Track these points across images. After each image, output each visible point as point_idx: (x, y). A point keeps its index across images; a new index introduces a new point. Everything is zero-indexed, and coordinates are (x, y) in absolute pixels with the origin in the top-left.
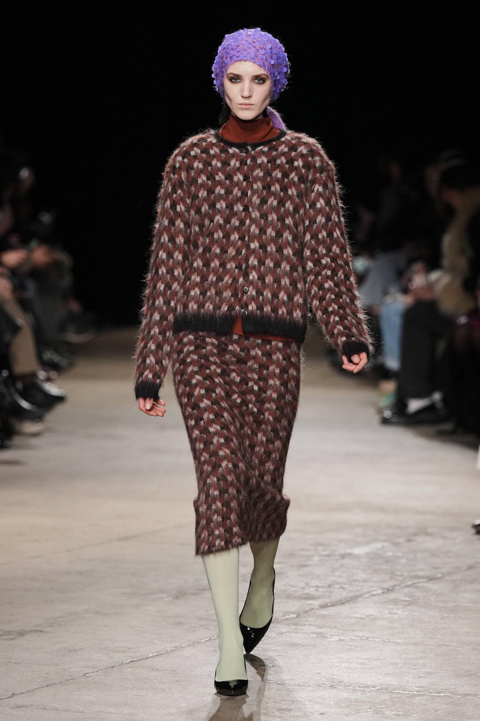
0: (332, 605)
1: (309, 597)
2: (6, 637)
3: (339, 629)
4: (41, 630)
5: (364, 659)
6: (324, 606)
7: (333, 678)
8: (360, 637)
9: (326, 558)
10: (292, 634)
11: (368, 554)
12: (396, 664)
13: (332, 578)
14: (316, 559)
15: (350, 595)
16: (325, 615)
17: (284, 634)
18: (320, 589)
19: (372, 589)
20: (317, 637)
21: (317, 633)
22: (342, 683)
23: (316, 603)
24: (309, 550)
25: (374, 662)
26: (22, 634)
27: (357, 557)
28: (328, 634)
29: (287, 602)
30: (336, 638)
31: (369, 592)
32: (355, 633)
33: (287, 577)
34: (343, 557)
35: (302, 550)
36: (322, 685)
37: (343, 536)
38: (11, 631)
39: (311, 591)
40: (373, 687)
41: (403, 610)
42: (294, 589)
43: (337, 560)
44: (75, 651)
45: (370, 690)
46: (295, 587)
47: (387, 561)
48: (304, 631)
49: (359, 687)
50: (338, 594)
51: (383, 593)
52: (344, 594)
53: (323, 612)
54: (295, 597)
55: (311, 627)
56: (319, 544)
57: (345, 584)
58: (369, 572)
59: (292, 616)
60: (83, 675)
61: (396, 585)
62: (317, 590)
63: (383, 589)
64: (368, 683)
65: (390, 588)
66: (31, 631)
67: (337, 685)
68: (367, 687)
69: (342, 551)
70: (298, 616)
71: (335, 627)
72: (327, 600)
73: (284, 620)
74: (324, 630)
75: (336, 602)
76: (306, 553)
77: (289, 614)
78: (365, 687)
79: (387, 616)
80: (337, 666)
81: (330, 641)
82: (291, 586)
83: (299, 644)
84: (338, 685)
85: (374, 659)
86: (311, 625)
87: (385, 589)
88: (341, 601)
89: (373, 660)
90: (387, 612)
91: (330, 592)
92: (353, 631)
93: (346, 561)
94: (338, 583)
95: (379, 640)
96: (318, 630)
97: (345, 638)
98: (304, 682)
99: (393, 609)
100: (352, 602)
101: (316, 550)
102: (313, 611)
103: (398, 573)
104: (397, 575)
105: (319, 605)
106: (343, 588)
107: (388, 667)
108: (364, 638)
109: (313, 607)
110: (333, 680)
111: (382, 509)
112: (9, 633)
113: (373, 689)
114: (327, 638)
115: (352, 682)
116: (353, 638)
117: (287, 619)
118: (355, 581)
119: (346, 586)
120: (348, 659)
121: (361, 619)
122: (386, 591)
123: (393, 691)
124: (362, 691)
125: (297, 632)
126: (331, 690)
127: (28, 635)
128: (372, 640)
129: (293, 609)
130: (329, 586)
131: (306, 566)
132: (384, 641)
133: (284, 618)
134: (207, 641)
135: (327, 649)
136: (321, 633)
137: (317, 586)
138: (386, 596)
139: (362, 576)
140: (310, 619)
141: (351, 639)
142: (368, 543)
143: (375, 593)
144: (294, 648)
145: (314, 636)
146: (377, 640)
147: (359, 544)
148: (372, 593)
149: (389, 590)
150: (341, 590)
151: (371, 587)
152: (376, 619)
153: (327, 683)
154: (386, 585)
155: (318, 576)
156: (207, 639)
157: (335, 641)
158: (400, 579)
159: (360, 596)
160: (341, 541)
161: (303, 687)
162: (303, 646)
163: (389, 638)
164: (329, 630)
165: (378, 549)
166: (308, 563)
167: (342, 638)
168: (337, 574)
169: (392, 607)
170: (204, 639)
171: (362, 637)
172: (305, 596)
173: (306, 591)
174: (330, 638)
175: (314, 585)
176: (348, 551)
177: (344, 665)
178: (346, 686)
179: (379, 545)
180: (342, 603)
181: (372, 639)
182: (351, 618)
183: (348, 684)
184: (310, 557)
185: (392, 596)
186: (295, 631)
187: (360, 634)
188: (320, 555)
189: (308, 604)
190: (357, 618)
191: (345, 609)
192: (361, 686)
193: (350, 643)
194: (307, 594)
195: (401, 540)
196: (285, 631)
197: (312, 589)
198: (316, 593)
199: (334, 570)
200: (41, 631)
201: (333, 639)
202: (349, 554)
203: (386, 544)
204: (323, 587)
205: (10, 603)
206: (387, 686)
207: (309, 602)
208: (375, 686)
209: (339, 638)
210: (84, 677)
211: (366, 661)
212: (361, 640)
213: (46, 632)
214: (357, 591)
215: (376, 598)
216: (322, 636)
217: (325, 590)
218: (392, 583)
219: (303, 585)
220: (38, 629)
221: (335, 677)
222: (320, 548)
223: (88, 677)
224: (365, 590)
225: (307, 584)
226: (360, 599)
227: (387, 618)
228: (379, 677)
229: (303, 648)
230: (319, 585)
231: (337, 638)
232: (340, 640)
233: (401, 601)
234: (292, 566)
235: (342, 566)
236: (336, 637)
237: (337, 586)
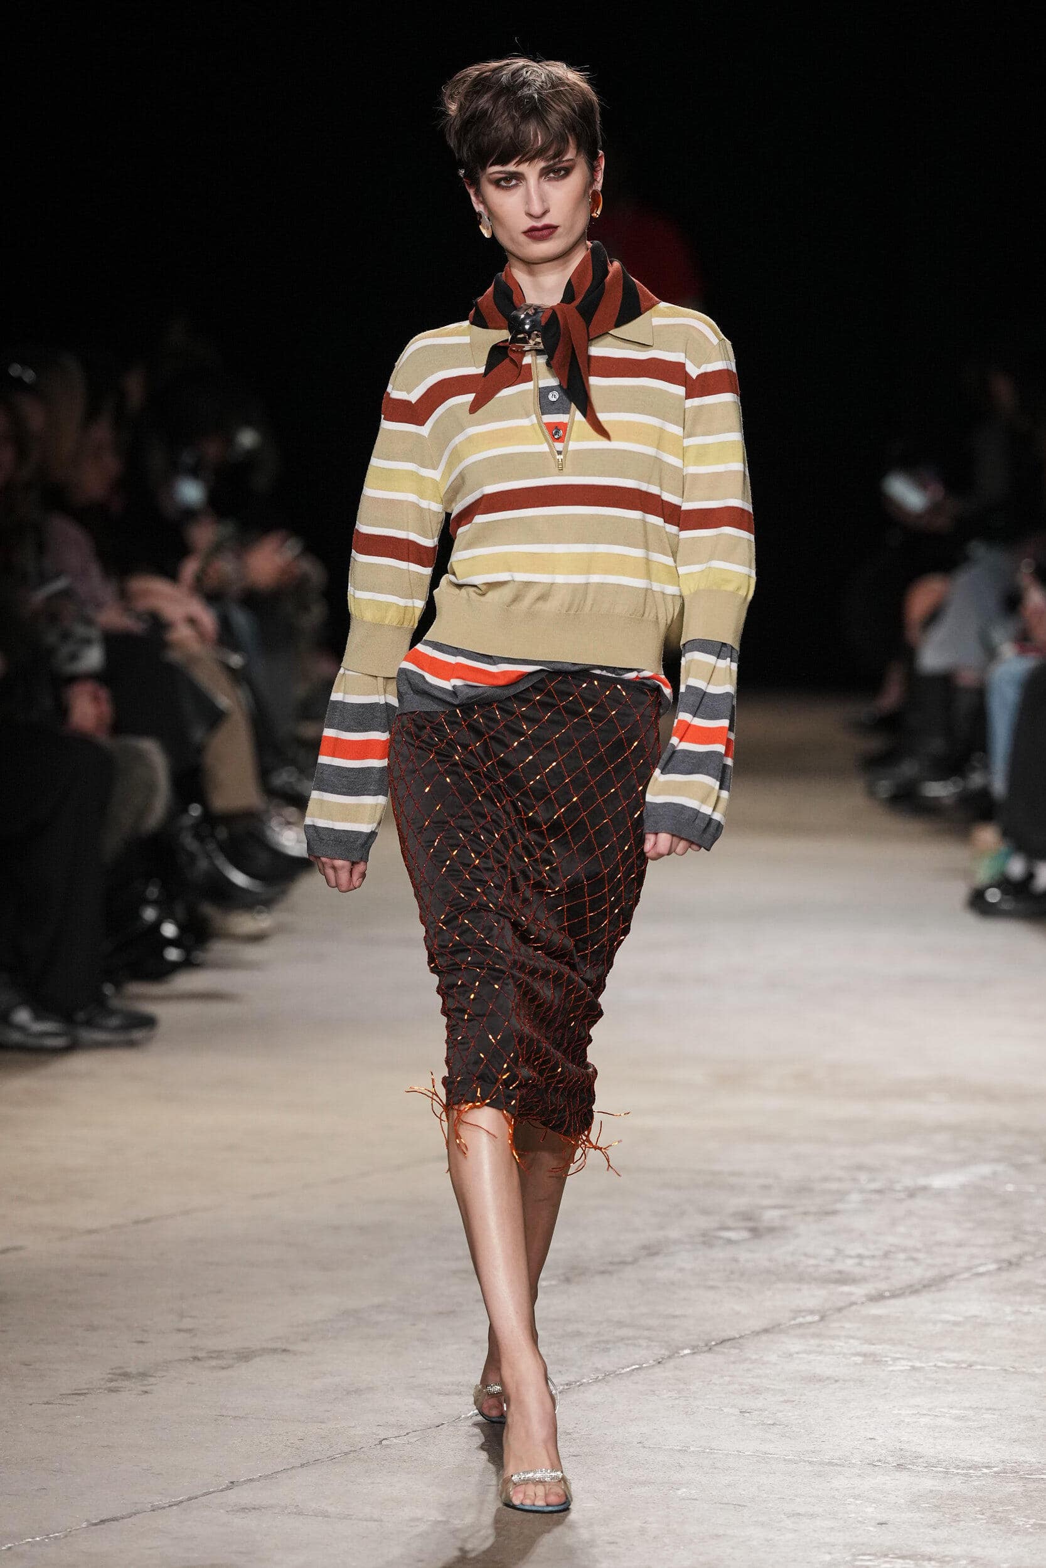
0: (894, 1296)
1: (844, 1279)
2: (214, 1363)
3: (909, 1345)
4: (284, 1347)
5: (965, 1408)
6: (878, 1298)
7: (902, 1450)
8: (954, 1362)
9: (876, 1197)
10: (812, 1357)
11: (963, 1187)
12: (1032, 1418)
13: (891, 1240)
14: (855, 1197)
15: (930, 1274)
16: (880, 1317)
17: (795, 1356)
18: (867, 1263)
19: (977, 1262)
20: (864, 1363)
21: (865, 1355)
22: (921, 1460)
23: (859, 1291)
24: (840, 1180)
25: (985, 1416)
26: (245, 1356)
27: (940, 1194)
28: (886, 1357)
29: (799, 1290)
30: (903, 1365)
31: (969, 1269)
32: (945, 1353)
33: (797, 1236)
34: (912, 1193)
35: (825, 1179)
36: (879, 1464)
37: (910, 1150)
38: (222, 1351)
39: (848, 1265)
40: (987, 1467)
41: (1043, 1306)
42: (812, 1262)
43: (900, 1201)
44: (358, 1391)
45: (979, 1473)
46: (814, 1257)
47: (1005, 1202)
48: (837, 1349)
49: (957, 1467)
50: (908, 1272)
51: (999, 1269)
52: (918, 1273)
53: (876, 1310)
54: (815, 1279)
55: (851, 1341)
56: (860, 1167)
57: (918, 1250)
58: (969, 1225)
59: (809, 1318)
60: (377, 1442)
61: (1026, 1254)
62: (860, 1264)
63: (997, 1261)
64: (976, 1459)
65: (1014, 1260)
66: (264, 1351)
67: (910, 1464)
68: (975, 1467)
69: (908, 1182)
70: (822, 1319)
71: (901, 1342)
72: (883, 1286)
73: (793, 1327)
74: (877, 1348)
75: (901, 1289)
76: (834, 1186)
77: (803, 1314)
78: (970, 1468)
79: (1009, 1318)
80: (908, 1424)
81: (892, 1371)
82: (806, 1255)
83: (828, 1378)
84: (913, 1464)
85: (988, 1409)
86: (853, 1337)
87: (1004, 1261)
88: (911, 1286)
89: (983, 1411)
90: (1008, 1309)
91: (889, 1269)
92: (940, 1349)
93: (919, 1203)
94: (904, 1250)
95: (998, 1368)
96: (866, 1348)
97: (923, 1365)
98: (841, 1457)
99: (1021, 1304)
100: (933, 1289)
101: (854, 1180)
102: (854, 1308)
103: (1029, 1228)
104: (1026, 1233)
105: (866, 1296)
106: (914, 1259)
107: (1017, 1426)
108: (964, 1365)
109: (853, 1299)
110: (902, 1453)
111: (990, 1095)
112: (218, 1354)
113: (985, 1471)
114: (884, 1365)
115: (942, 1457)
116: (940, 1364)
117: (801, 1325)
118: (940, 1244)
119: (921, 1256)
120: (930, 1409)
121: (956, 1324)
122: (1004, 1265)
123: (1029, 1477)
124: (965, 1475)
125: (821, 1353)
126: (897, 1474)
127: (258, 1359)
128: (980, 1370)
129: (811, 1303)
130: (886, 1255)
131: (834, 1213)
132: (1005, 1370)
133: (793, 1322)
134: (633, 1370)
135: (886, 1388)
136: (873, 1354)
137: (860, 1256)
138: (1005, 1275)
139: (952, 1233)
140: (848, 1325)
141: (935, 1366)
142: (962, 1164)
143: (982, 1269)
144: (817, 1386)
145: (859, 1359)
146: (991, 1368)
147: (943, 1167)
148: (974, 1271)
149: (1010, 1263)
150: (911, 1263)
151: (972, 1257)
152: (987, 1325)
153: (890, 1459)
154: (1006, 1253)
155: (862, 1235)
156: (634, 1367)
157: (902, 1371)
158: (1034, 1240)
159: (951, 1276)
160: (905, 1161)
161: (839, 1468)
162: (836, 1381)
163: (1016, 1365)
164: (888, 1347)
165: (984, 1178)
166: (839, 1206)
167: (918, 1364)
168: (902, 1229)
169: (1018, 1298)
170: (628, 1367)
171: (958, 1363)
172: (837, 1276)
173: (839, 1266)
174: (891, 1365)
175: (853, 1253)
176: (922, 1181)
177: (924, 1420)
178: (929, 1465)
179: (986, 1169)
180: (913, 1290)
181: (979, 1367)
182: (935, 1323)
183: (934, 1461)
184: (842, 1195)
185: (1019, 1276)
186: (820, 1349)
187: (956, 1356)
188: (862, 1191)
189: (842, 1293)
190: (948, 1322)
191: (921, 1304)
192: (962, 1465)
193: (934, 1376)
194: (840, 1272)
195: (1029, 1159)
196: (797, 1350)
197: (850, 1262)
198: (858, 1271)
199: (894, 1222)
200: (284, 1350)
201: (896, 1366)
202: (925, 1189)
203: (1000, 1168)
204: (873, 1257)
205: (219, 1292)
206: (1015, 1465)
207: (846, 1289)
208: (990, 1465)
209: (910, 1364)
210: (379, 1447)
211: (971, 1413)
212: (956, 1368)
213: (295, 1353)
214: (945, 1265)
215: (984, 1281)
216: (875, 1360)
217: (876, 1263)
218: (1016, 1249)
219: (830, 1252)
220: (278, 1345)
221: (905, 1446)
222: (863, 1177)
223: (387, 1446)
224: (962, 1263)
225: (839, 1251)
226: (952, 1283)
227: (1009, 1324)
228: (997, 1446)
229: (837, 1385)
230: (866, 1253)
231: (907, 1365)
232: (913, 1368)
233: (1039, 1286)
234: (805, 1213)
235: (910, 1213)
236: (903, 1362)
237: (902, 1256)
